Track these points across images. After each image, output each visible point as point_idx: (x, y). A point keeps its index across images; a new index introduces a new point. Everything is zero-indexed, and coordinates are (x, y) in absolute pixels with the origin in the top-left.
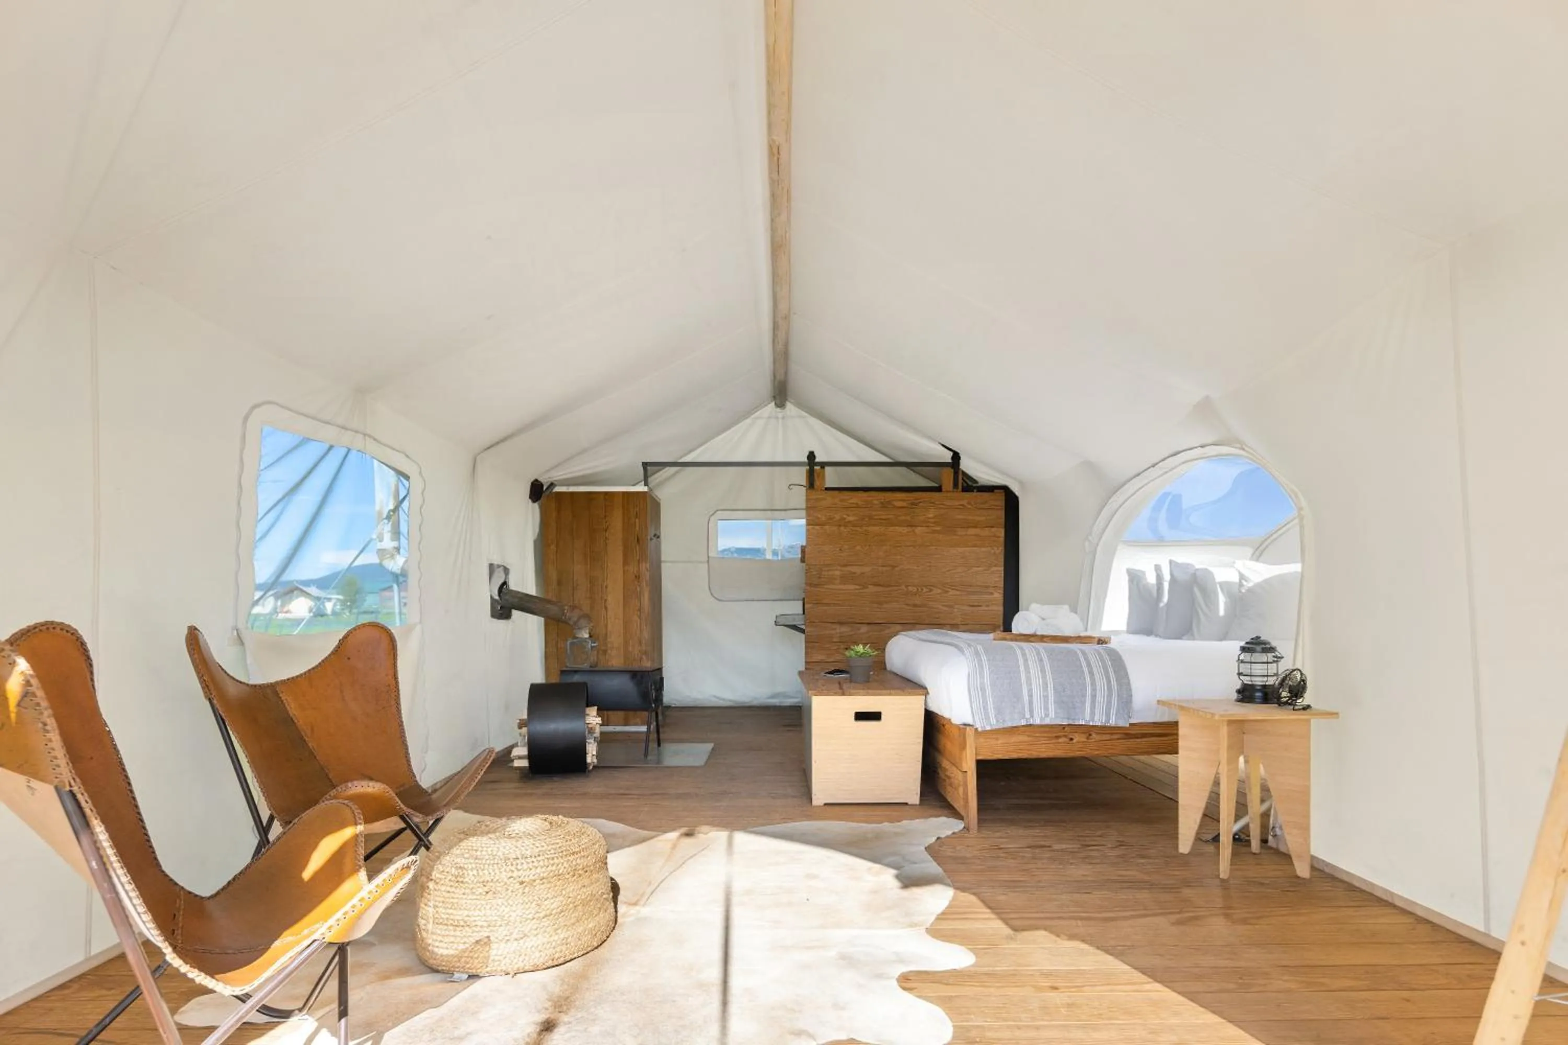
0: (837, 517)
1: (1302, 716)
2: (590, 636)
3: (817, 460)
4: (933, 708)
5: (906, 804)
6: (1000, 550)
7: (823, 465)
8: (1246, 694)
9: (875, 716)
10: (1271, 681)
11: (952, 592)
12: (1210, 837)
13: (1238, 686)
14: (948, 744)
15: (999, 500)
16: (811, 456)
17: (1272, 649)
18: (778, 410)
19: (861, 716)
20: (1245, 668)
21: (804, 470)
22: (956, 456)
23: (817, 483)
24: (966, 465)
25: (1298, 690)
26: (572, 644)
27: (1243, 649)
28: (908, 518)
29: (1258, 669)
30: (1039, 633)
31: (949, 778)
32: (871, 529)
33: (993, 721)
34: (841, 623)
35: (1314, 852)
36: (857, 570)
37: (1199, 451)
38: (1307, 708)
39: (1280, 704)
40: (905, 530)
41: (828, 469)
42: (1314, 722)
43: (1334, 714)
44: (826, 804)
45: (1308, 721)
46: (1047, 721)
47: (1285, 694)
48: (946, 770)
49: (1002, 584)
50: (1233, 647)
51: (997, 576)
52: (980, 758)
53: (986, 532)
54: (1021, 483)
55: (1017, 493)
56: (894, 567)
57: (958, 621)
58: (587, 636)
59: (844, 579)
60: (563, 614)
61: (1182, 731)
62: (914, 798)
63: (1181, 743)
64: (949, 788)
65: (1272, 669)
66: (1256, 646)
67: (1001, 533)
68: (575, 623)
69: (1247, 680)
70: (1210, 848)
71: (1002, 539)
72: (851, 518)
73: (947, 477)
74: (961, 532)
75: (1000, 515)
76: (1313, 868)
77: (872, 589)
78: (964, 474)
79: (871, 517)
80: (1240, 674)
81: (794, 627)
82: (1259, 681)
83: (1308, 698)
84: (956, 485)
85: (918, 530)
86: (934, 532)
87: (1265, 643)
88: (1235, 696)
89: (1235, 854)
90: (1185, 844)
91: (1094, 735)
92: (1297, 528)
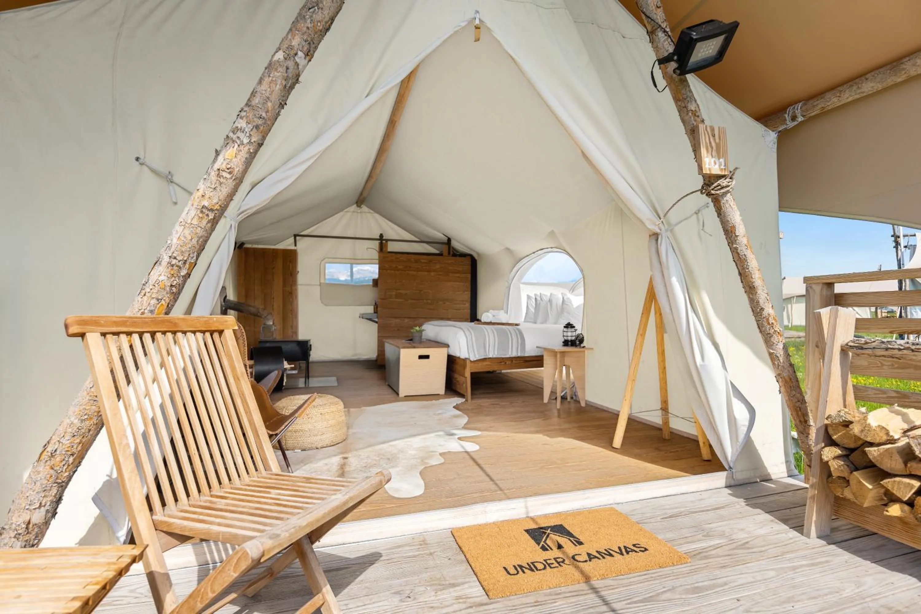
0: (394, 266)
1: (582, 350)
2: (273, 324)
3: (384, 238)
4: (452, 353)
5: (439, 395)
6: (468, 284)
7: (387, 240)
8: (566, 343)
9: (427, 357)
10: (573, 338)
11: (448, 303)
12: (554, 398)
13: (563, 340)
14: (458, 368)
15: (468, 261)
16: (381, 236)
17: (574, 327)
18: (358, 208)
19: (421, 357)
20: (565, 334)
21: (377, 243)
22: (449, 240)
23: (384, 249)
24: (454, 244)
25: (582, 341)
26: (263, 328)
27: (565, 327)
28: (427, 268)
29: (569, 334)
30: (493, 322)
31: (458, 381)
32: (410, 272)
33: (477, 356)
34: (396, 318)
35: (586, 399)
36: (403, 292)
37: (550, 250)
38: (584, 347)
39: (576, 346)
40: (426, 273)
41: (389, 243)
42: (586, 352)
43: (592, 349)
44: (405, 396)
45: (584, 351)
46: (495, 356)
47: (578, 343)
48: (456, 378)
49: (469, 300)
50: (561, 327)
51: (467, 296)
52: (472, 371)
53: (463, 275)
54: (479, 254)
55: (476, 258)
56: (421, 291)
57: (450, 317)
58: (271, 323)
59: (397, 296)
60: (259, 312)
61: (545, 358)
62: (442, 391)
63: (545, 362)
64: (458, 386)
65: (574, 334)
66: (569, 326)
67: (469, 276)
68: (265, 317)
69: (566, 338)
70: (554, 401)
71: (470, 279)
72: (401, 267)
73: (445, 248)
74: (451, 275)
75: (468, 268)
76: (586, 404)
77: (410, 301)
78: (453, 248)
79: (410, 267)
80: (564, 336)
81: (370, 320)
82: (569, 338)
83: (585, 344)
84: (449, 253)
85: (432, 274)
86: (440, 275)
87: (572, 325)
88: (562, 344)
89: (561, 402)
90: (546, 400)
91: (514, 362)
92: (582, 283)
